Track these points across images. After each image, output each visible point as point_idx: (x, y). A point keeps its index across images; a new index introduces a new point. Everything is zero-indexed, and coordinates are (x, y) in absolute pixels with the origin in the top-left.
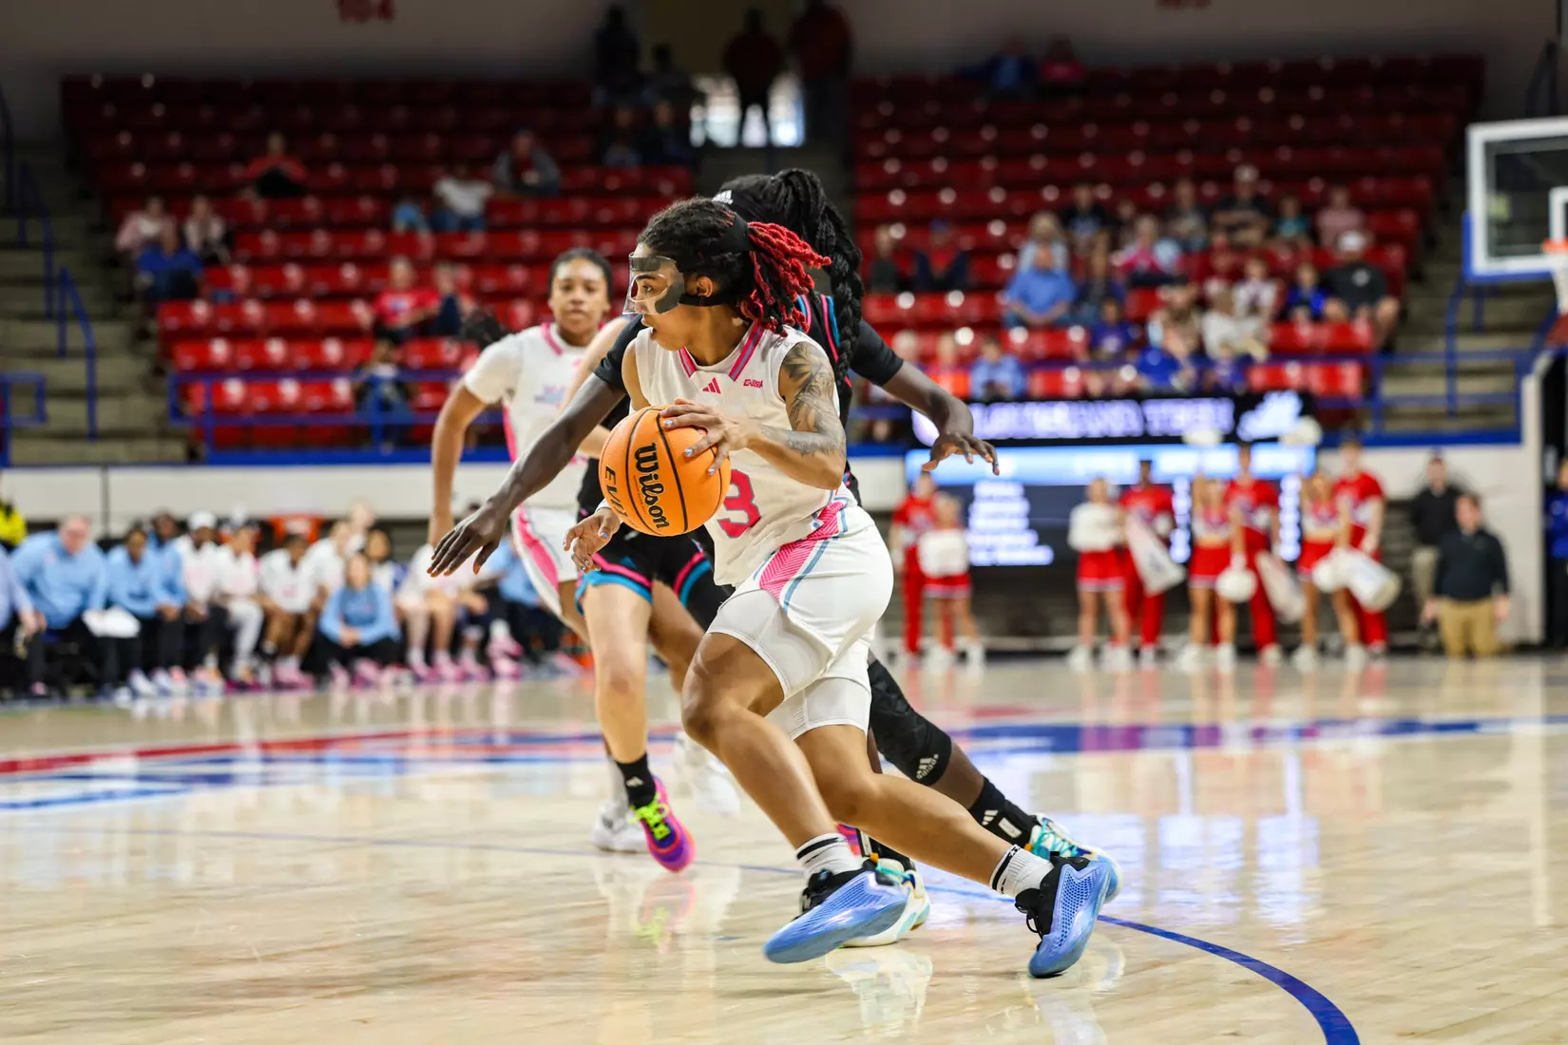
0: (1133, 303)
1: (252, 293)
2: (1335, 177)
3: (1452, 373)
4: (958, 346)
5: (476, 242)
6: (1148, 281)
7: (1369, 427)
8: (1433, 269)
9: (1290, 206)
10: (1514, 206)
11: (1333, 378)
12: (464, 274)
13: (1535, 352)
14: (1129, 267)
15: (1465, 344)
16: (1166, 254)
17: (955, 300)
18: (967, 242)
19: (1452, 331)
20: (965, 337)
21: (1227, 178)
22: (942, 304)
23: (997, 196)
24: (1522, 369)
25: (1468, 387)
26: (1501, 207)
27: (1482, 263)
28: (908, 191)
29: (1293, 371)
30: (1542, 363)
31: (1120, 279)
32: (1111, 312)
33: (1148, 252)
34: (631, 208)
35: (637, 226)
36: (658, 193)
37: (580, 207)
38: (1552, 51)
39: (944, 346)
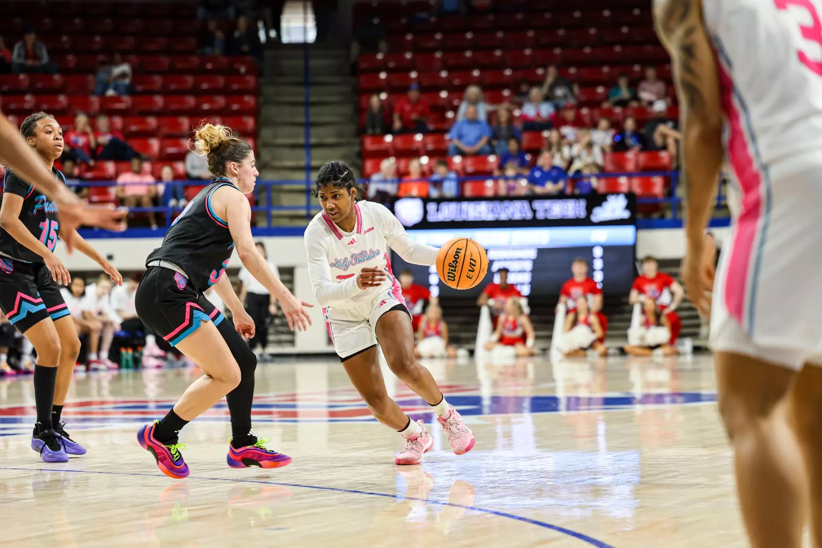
4: (421, 165)
5: (126, 102)
7: (669, 215)
11: (647, 186)
12: (118, 121)
16: (546, 111)
20: (425, 160)
22: (412, 141)
23: (444, 74)
28: (389, 71)
29: (623, 180)
31: (518, 125)
32: (513, 145)
34: (221, 81)
35: (225, 92)
36: (237, 72)
37: (190, 80)
39: (414, 165)
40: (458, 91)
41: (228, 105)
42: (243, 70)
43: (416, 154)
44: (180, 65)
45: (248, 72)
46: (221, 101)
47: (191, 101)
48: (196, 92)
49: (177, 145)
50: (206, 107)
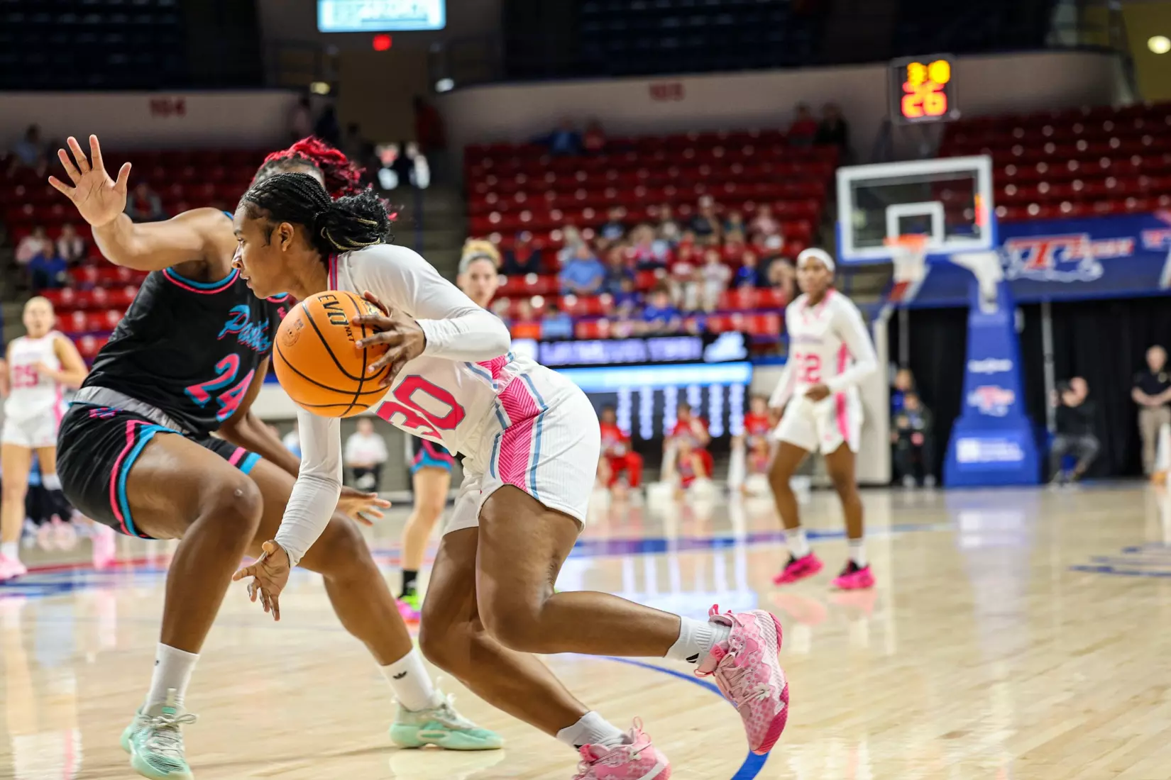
0: (641, 279)
1: (99, 283)
2: (760, 200)
4: (533, 309)
6: (649, 266)
9: (735, 219)
10: (868, 217)
11: (761, 324)
13: (882, 306)
14: (637, 258)
16: (659, 250)
17: (531, 279)
18: (539, 243)
20: (538, 302)
21: (694, 203)
22: (526, 282)
23: (555, 215)
24: (874, 317)
26: (860, 218)
27: (848, 252)
28: (503, 213)
29: (737, 320)
30: (886, 312)
31: (631, 266)
32: (625, 286)
33: (648, 248)
38: (887, 126)
39: (524, 308)
43: (526, 295)
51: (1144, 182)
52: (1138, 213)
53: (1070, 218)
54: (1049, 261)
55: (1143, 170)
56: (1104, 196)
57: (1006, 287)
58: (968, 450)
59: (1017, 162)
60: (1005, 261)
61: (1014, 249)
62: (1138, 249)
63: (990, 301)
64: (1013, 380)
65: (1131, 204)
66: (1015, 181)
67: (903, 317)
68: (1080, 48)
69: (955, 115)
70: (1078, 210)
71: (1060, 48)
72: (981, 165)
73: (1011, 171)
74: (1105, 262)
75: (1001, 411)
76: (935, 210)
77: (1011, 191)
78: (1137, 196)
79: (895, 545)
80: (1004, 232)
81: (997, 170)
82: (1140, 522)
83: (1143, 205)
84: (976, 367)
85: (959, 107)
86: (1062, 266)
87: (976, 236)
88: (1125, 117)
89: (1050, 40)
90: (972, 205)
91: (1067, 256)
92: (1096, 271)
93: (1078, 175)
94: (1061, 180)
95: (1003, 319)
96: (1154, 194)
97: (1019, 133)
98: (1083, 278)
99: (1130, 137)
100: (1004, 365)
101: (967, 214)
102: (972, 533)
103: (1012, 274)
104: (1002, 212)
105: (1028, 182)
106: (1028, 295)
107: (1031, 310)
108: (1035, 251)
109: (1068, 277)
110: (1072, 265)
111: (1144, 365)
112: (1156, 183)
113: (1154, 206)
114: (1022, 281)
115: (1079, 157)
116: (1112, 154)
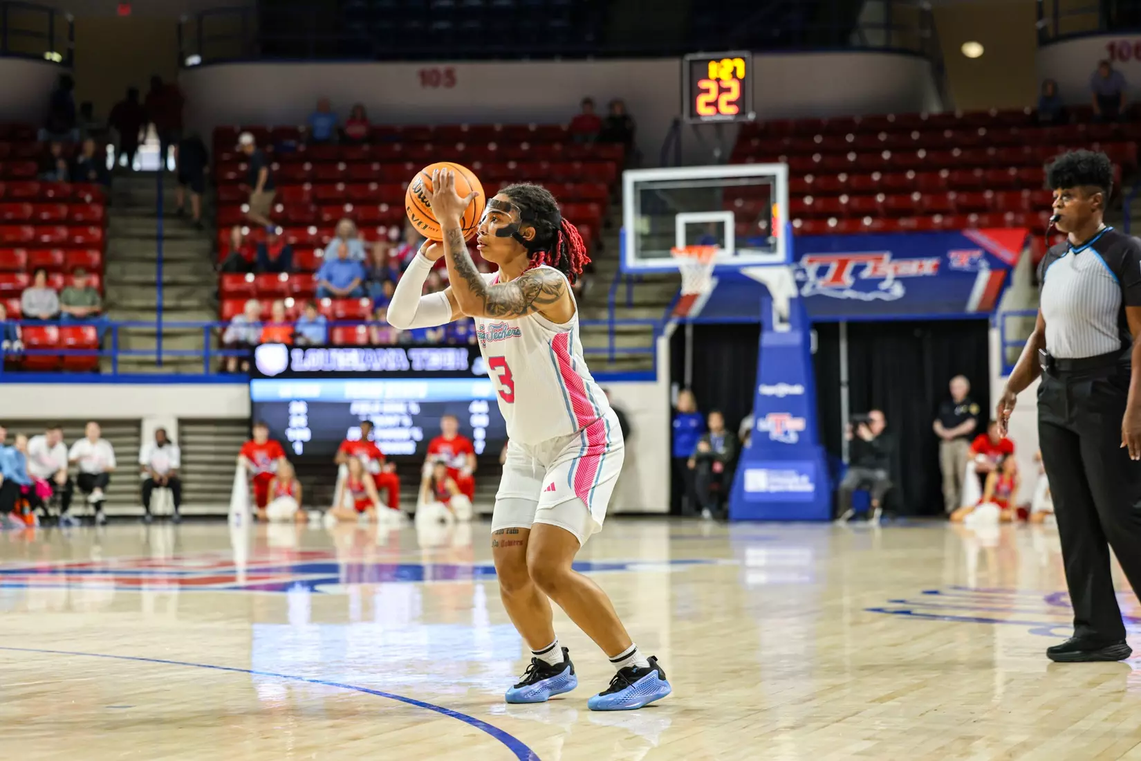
3: (613, 333)
4: (285, 308)
8: (600, 265)
10: (652, 225)
13: (666, 320)
14: (401, 258)
15: (621, 314)
17: (284, 277)
18: (292, 240)
19: (612, 306)
20: (290, 302)
22: (277, 281)
23: (313, 208)
24: (658, 332)
25: (622, 343)
26: (644, 226)
27: (632, 261)
30: (670, 328)
32: (389, 288)
34: (63, 210)
35: (69, 222)
36: (83, 200)
37: (28, 209)
38: (677, 124)
39: (277, 308)
40: (329, 228)
41: (71, 237)
42: (88, 198)
43: (281, 295)
44: (18, 192)
45: (94, 201)
46: (63, 232)
47: (29, 232)
48: (36, 222)
49: (13, 280)
50: (46, 238)
51: (952, 196)
52: (945, 230)
53: (872, 232)
54: (848, 280)
55: (952, 185)
56: (908, 212)
57: (800, 304)
58: (756, 480)
59: (816, 171)
60: (800, 276)
61: (810, 265)
62: (944, 269)
63: (782, 320)
64: (805, 407)
65: (937, 219)
66: (814, 191)
67: (689, 332)
68: (886, 50)
69: (751, 116)
70: (879, 224)
71: (865, 49)
72: (779, 172)
73: (809, 179)
74: (905, 281)
75: (793, 438)
76: (728, 218)
77: (808, 201)
78: (944, 213)
79: (674, 580)
80: (800, 246)
81: (794, 177)
82: (938, 562)
83: (949, 221)
84: (765, 390)
85: (753, 110)
86: (860, 285)
87: (771, 249)
88: (933, 126)
89: (855, 39)
90: (769, 217)
91: (866, 274)
92: (898, 291)
93: (882, 187)
94: (864, 192)
95: (797, 339)
96: (964, 210)
97: (818, 139)
98: (885, 297)
99: (939, 149)
100: (798, 390)
101: (762, 225)
102: (757, 568)
103: (807, 291)
104: (797, 223)
105: (828, 193)
106: (825, 315)
107: (827, 331)
108: (834, 266)
109: (870, 297)
110: (872, 284)
111: (949, 396)
112: (964, 198)
113: (963, 224)
114: (818, 298)
115: (883, 168)
116: (918, 167)
